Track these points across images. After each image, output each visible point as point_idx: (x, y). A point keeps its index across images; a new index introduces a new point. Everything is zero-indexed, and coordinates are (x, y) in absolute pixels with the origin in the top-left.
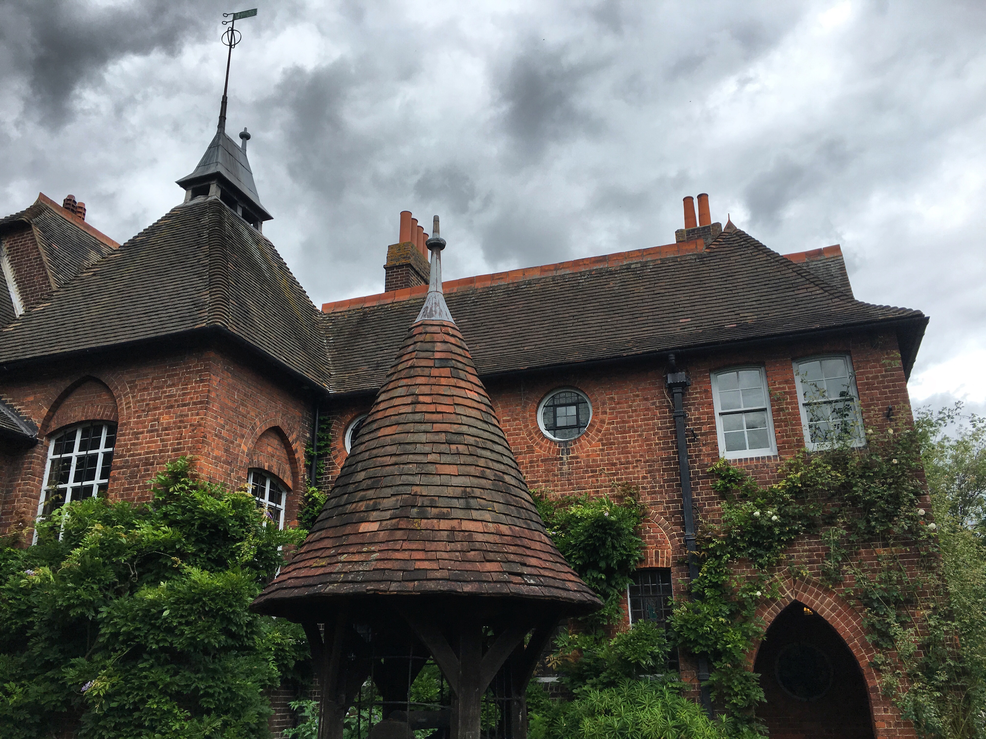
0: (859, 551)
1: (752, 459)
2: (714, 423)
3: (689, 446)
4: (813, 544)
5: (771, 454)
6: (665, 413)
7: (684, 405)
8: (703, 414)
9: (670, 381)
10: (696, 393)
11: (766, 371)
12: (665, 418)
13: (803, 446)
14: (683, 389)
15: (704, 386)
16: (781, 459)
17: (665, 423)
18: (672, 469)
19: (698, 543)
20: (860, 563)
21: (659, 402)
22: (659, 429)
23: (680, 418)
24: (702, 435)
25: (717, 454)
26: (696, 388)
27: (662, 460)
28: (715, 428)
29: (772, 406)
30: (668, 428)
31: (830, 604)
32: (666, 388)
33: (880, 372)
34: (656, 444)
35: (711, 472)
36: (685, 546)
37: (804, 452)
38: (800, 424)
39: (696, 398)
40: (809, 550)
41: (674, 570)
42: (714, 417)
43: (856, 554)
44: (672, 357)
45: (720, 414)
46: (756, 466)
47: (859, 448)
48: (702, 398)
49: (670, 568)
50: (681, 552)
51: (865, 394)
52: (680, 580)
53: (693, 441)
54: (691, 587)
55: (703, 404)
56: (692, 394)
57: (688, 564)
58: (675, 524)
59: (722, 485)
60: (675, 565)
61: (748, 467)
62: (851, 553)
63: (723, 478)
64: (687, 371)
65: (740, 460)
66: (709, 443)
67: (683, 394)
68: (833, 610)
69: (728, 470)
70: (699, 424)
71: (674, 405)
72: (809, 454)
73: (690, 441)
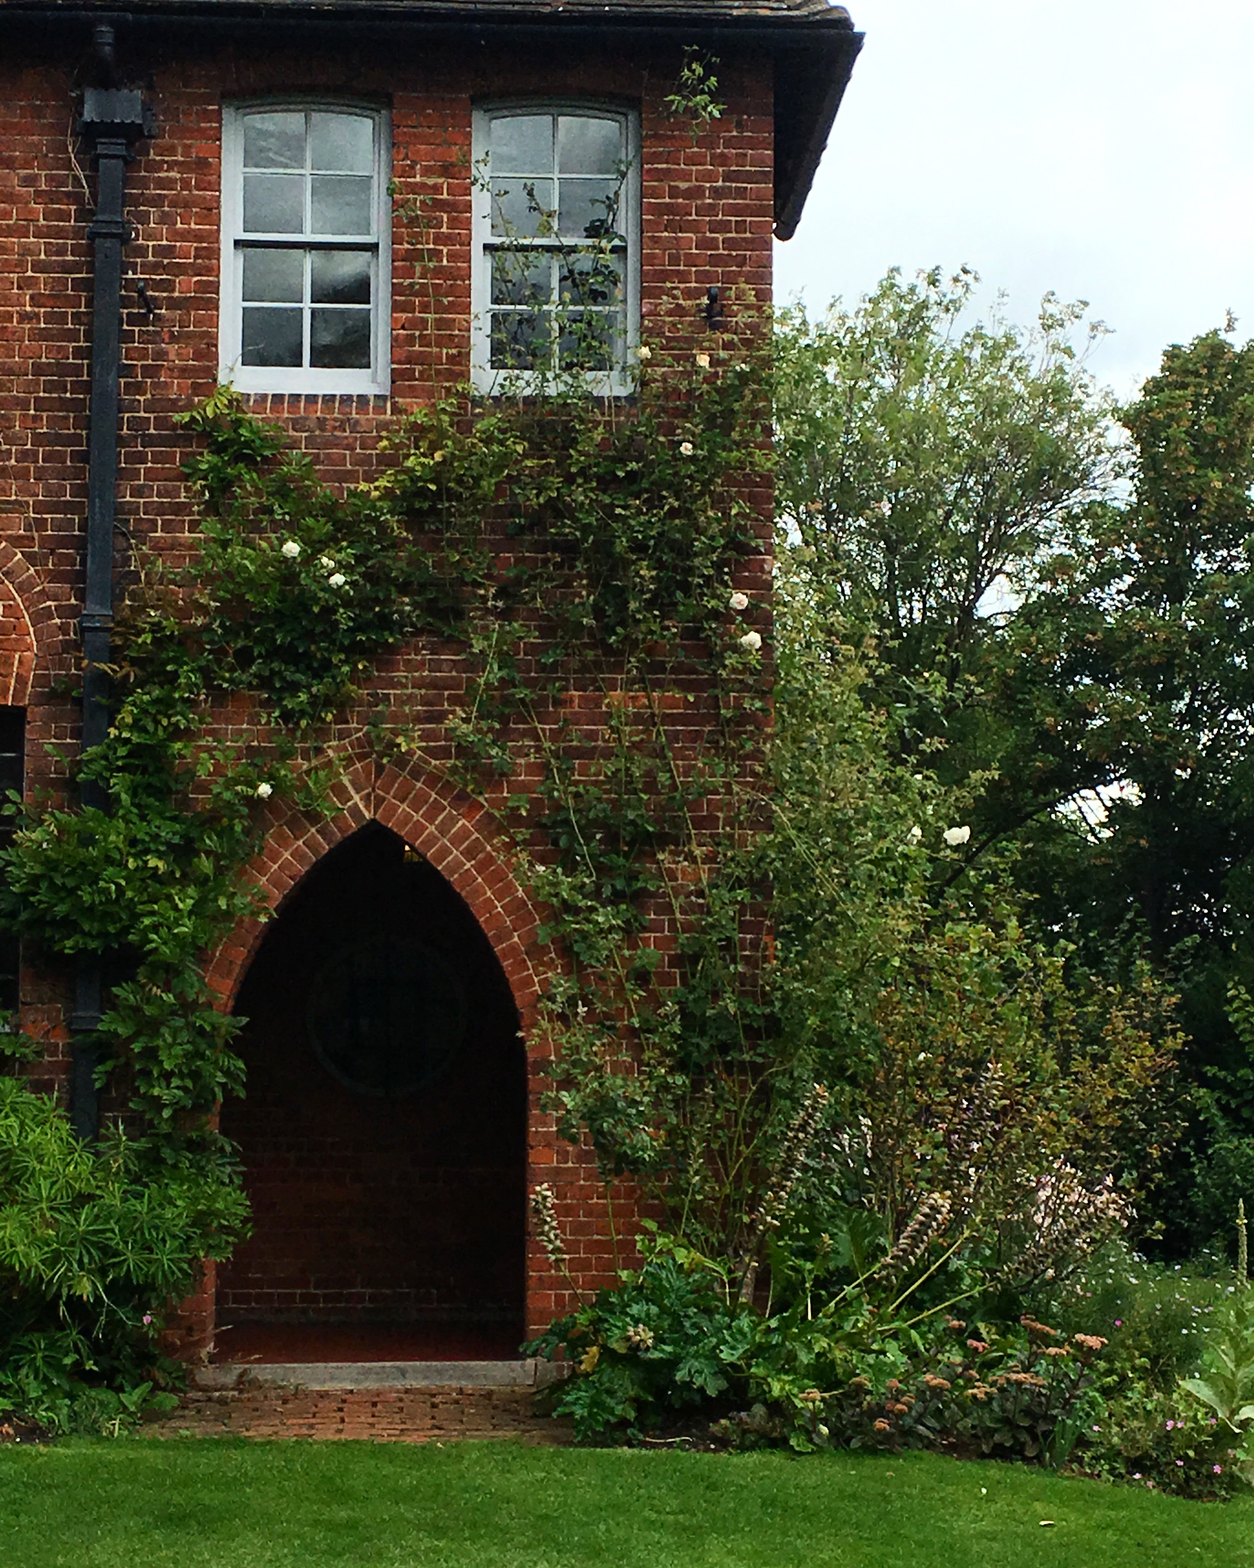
0: (563, 695)
1: (311, 399)
2: (215, 271)
3: (129, 337)
4: (445, 666)
5: (371, 390)
6: (63, 216)
7: (127, 200)
8: (184, 236)
9: (89, 114)
10: (171, 166)
11: (393, 126)
12: (59, 233)
13: (464, 376)
14: (129, 145)
15: (199, 147)
16: (396, 410)
17: (61, 251)
18: (64, 404)
19: (118, 641)
20: (561, 730)
21: (50, 179)
22: (38, 267)
23: (108, 243)
24: (173, 304)
25: (211, 372)
26: (172, 150)
27: (39, 370)
28: (215, 287)
29: (396, 239)
30: (67, 268)
31: (464, 834)
32: (74, 134)
33: (710, 177)
34: (24, 317)
35: (186, 426)
36: (76, 646)
37: (463, 395)
38: (466, 308)
39: (167, 184)
40: (433, 684)
41: (36, 716)
42: (214, 253)
43: (557, 703)
44: (106, 33)
45: (238, 243)
46: (321, 423)
47: (617, 398)
48: (186, 185)
49: (24, 709)
50: (62, 664)
51: (655, 240)
52: (49, 745)
53: (141, 320)
54: (78, 766)
55: (187, 205)
56: (157, 167)
57: (78, 701)
58: (55, 577)
59: (213, 468)
60: (40, 699)
61: (297, 425)
62: (542, 701)
63: (219, 449)
64: (150, 88)
65: (278, 398)
66: (190, 336)
67: (129, 163)
68: (470, 854)
69: (238, 423)
70: (165, 269)
71: (94, 195)
72: (477, 402)
73: (133, 320)
